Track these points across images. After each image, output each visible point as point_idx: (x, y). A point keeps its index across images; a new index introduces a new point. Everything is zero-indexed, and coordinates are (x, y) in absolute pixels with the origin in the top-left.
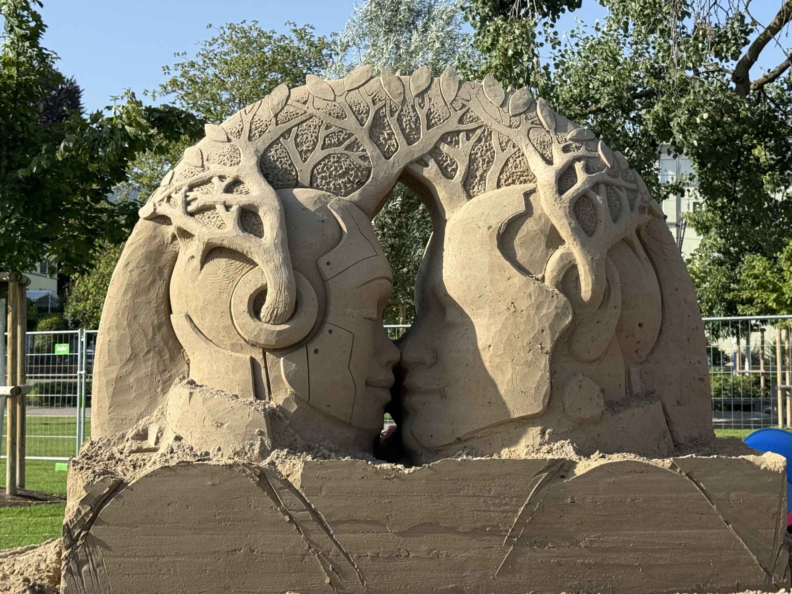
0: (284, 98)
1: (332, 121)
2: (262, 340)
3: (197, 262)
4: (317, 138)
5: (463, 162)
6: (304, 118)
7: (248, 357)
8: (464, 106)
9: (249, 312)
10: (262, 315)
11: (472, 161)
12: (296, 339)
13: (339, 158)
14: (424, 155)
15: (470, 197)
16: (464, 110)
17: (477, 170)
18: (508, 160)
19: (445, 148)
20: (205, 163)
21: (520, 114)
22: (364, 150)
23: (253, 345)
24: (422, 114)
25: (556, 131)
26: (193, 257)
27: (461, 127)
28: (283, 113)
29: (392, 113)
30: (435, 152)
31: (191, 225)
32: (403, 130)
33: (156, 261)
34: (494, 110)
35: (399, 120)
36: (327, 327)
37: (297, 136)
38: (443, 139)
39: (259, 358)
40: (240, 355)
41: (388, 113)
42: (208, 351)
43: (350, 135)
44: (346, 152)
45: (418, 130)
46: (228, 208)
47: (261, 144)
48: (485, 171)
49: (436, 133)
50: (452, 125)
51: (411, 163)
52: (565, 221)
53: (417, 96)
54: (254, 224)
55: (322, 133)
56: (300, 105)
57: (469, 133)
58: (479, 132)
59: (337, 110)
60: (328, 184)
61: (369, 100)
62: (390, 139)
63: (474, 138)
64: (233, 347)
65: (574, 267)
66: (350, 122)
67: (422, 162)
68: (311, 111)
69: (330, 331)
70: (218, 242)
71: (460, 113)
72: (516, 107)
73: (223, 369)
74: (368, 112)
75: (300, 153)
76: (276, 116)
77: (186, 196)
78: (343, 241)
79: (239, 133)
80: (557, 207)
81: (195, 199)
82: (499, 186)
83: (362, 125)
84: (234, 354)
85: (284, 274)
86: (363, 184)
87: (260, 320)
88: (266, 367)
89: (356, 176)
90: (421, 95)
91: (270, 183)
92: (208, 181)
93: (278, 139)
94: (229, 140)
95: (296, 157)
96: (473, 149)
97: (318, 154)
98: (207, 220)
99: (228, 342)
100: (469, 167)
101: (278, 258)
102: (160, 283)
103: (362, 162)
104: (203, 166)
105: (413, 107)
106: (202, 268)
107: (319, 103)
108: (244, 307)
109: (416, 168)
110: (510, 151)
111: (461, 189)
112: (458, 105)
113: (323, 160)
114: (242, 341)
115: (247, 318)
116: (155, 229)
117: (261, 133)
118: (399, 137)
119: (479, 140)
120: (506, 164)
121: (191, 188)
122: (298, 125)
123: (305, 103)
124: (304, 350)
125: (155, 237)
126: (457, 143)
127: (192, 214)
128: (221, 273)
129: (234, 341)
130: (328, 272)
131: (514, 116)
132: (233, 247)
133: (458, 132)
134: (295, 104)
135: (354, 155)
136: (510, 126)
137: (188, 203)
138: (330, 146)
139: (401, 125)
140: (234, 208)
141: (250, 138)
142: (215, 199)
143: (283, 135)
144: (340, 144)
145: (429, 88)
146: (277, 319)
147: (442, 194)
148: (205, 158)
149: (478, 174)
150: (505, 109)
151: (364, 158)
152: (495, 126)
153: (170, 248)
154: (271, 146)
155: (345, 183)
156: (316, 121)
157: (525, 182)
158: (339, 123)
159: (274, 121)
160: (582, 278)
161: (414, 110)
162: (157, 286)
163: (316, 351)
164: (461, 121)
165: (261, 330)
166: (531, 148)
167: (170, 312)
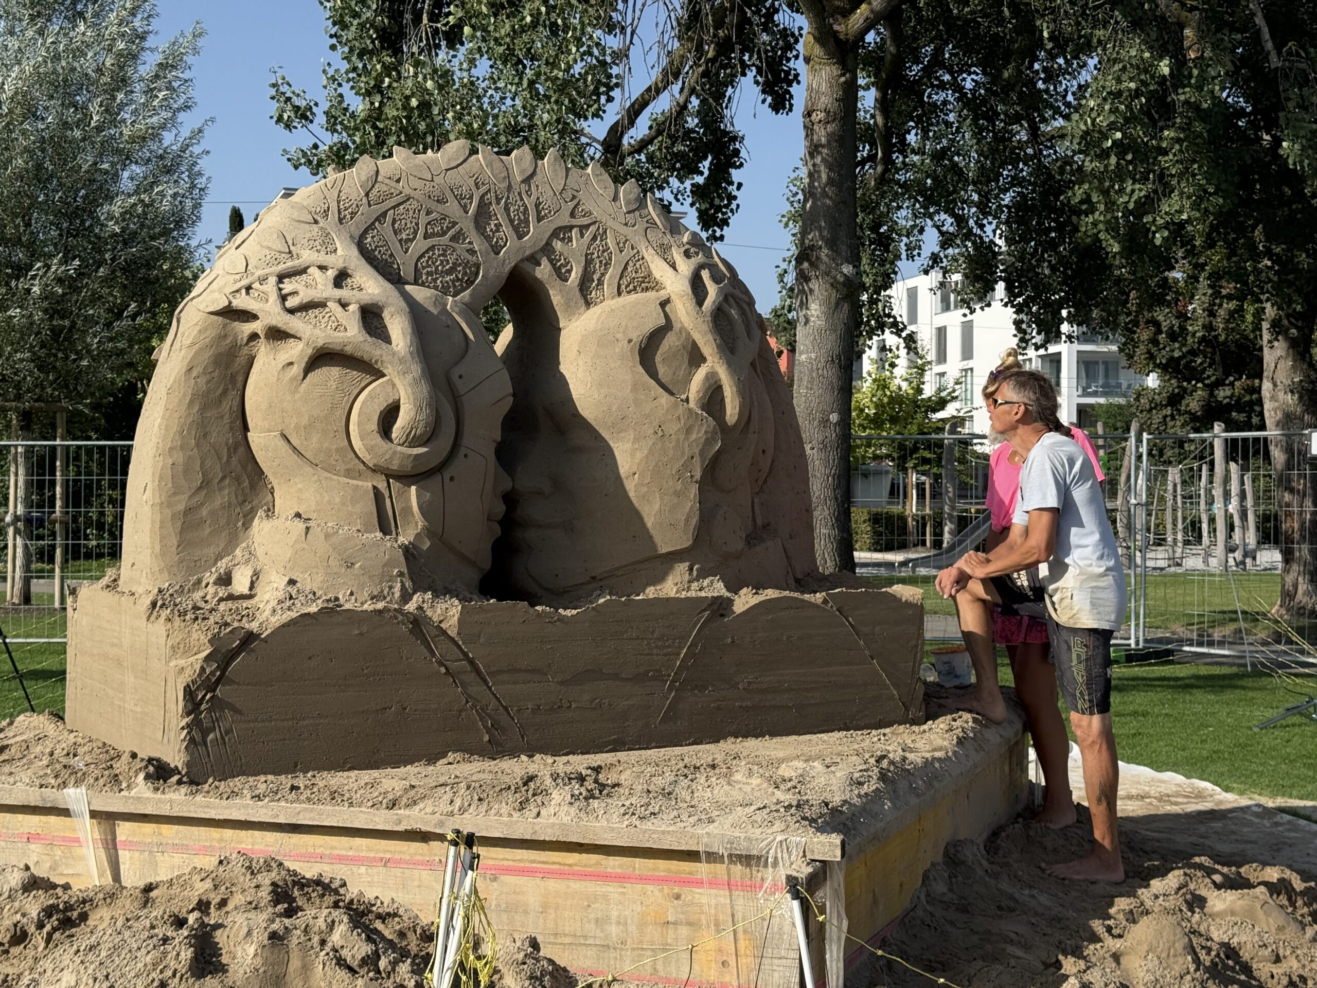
0: (373, 173)
1: (433, 205)
2: (395, 466)
3: (297, 370)
4: (417, 224)
5: (578, 263)
6: (399, 199)
7: (370, 485)
8: (574, 197)
9: (379, 432)
10: (394, 436)
11: (589, 262)
13: (445, 251)
14: (536, 252)
15: (588, 304)
16: (575, 202)
17: (594, 273)
18: (627, 263)
19: (558, 245)
20: (292, 248)
21: (634, 211)
22: (470, 243)
23: (374, 471)
24: (530, 202)
25: (672, 233)
26: (291, 364)
27: (574, 222)
28: (374, 191)
29: (498, 200)
30: (547, 249)
31: (294, 323)
32: (511, 221)
33: (227, 367)
34: (606, 203)
35: (507, 209)
36: (462, 451)
37: (394, 221)
38: (555, 234)
39: (382, 486)
40: (360, 483)
41: (494, 201)
42: (316, 478)
43: (454, 224)
44: (451, 244)
45: (527, 222)
46: (344, 305)
47: (356, 226)
48: (603, 275)
49: (548, 226)
50: (565, 220)
51: (522, 260)
52: (710, 337)
53: (523, 182)
54: (376, 328)
55: (423, 220)
56: (394, 184)
57: (583, 228)
58: (592, 229)
59: (437, 193)
60: (435, 280)
61: (471, 182)
62: (498, 231)
63: (588, 235)
64: (349, 473)
65: (719, 388)
66: (452, 208)
67: (534, 260)
68: (407, 191)
69: (466, 456)
70: (338, 348)
71: (571, 205)
72: (628, 203)
73: (338, 500)
74: (471, 197)
75: (400, 241)
76: (367, 195)
77: (280, 289)
78: (470, 351)
79: (326, 212)
80: (700, 320)
81: (294, 293)
82: (619, 294)
83: (467, 212)
84: (351, 481)
85: (424, 389)
86: (473, 282)
87: (391, 441)
88: (391, 497)
89: (465, 274)
90: (527, 180)
91: (389, 280)
92: (303, 271)
93: (373, 223)
94: (316, 222)
95: (396, 247)
96: (589, 248)
97: (419, 245)
98: (313, 321)
99: (341, 467)
100: (586, 268)
101: (416, 369)
102: (233, 394)
103: (470, 257)
104: (290, 252)
105: (520, 194)
106: (305, 377)
108: (373, 425)
109: (527, 266)
110: (628, 253)
111: (578, 294)
112: (568, 195)
113: (427, 251)
114: (361, 466)
115: (378, 440)
116: (225, 326)
117: (353, 214)
118: (507, 230)
119: (594, 238)
120: (625, 268)
121: (281, 278)
122: (394, 207)
123: (398, 181)
124: (438, 477)
125: (225, 336)
126: (570, 240)
127: (291, 311)
128: (333, 385)
129: (350, 466)
130: (461, 387)
131: (629, 212)
132: (358, 354)
133: (571, 228)
134: (387, 181)
135: (461, 247)
136: (626, 224)
137: (284, 298)
138: (433, 235)
139: (509, 215)
140: (353, 308)
141: (340, 220)
142: (324, 295)
143: (377, 219)
144: (444, 233)
145: (535, 171)
146: (413, 442)
147: (556, 299)
148: (290, 243)
149: (596, 277)
150: (618, 203)
151: (472, 252)
152: (610, 223)
153: (245, 351)
154: (366, 232)
155: (453, 281)
156: (414, 205)
157: (647, 289)
158: (440, 208)
159: (365, 200)
160: (728, 401)
161: (522, 199)
162: (230, 397)
163: (452, 479)
164: (572, 215)
165: (395, 453)
166: (650, 250)
167: (246, 428)
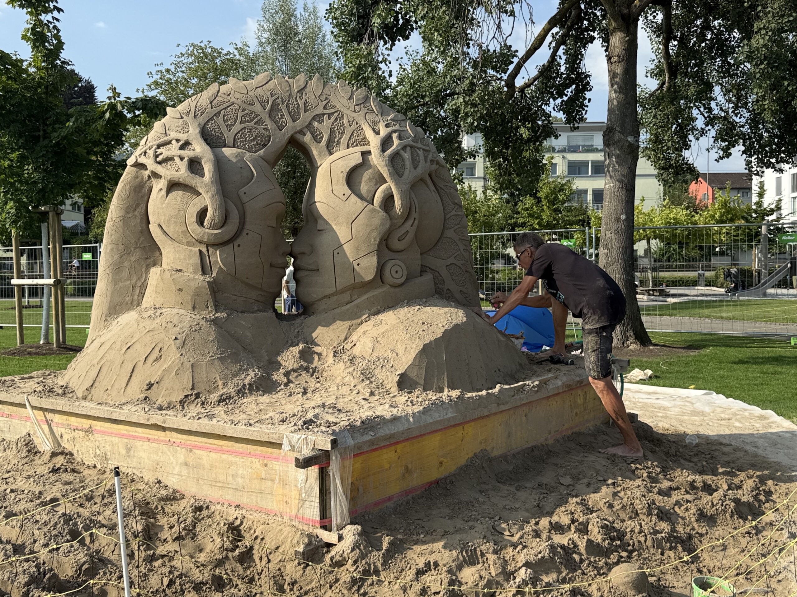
0: (216, 92)
1: (246, 106)
2: (205, 239)
3: (164, 192)
4: (237, 117)
5: (326, 133)
6: (228, 104)
7: (198, 249)
9: (197, 222)
10: (205, 224)
12: (227, 238)
13: (251, 130)
14: (303, 128)
16: (327, 101)
19: (316, 124)
20: (167, 131)
21: (360, 104)
22: (266, 125)
23: (200, 242)
24: (301, 103)
25: (382, 114)
26: (161, 189)
27: (326, 111)
28: (215, 101)
29: (283, 102)
30: (309, 126)
31: (159, 169)
32: (290, 113)
33: (140, 192)
34: (345, 101)
35: (287, 106)
36: (245, 232)
37: (224, 116)
38: (314, 118)
39: (204, 250)
40: (193, 248)
41: (280, 103)
43: (257, 115)
44: (256, 126)
45: (299, 112)
46: (182, 159)
47: (202, 120)
48: (340, 139)
49: (310, 115)
50: (320, 110)
51: (295, 133)
53: (298, 92)
54: (198, 169)
55: (240, 114)
56: (226, 96)
58: (336, 114)
59: (249, 100)
60: (244, 145)
61: (269, 94)
62: (282, 118)
63: (333, 119)
64: (188, 244)
66: (257, 107)
67: (301, 132)
68: (233, 100)
69: (247, 234)
71: (325, 103)
72: (358, 100)
73: (182, 257)
74: (268, 101)
75: (227, 126)
76: (211, 103)
77: (156, 152)
78: (253, 180)
79: (188, 113)
81: (161, 154)
83: (265, 109)
84: (188, 248)
86: (266, 145)
87: (204, 227)
88: (209, 255)
89: (262, 141)
90: (301, 91)
91: (208, 144)
92: (169, 143)
93: (213, 117)
94: (182, 118)
95: (224, 129)
96: (332, 125)
97: (238, 127)
99: (185, 241)
100: (330, 135)
101: (214, 190)
102: (143, 206)
103: (265, 132)
105: (296, 98)
106: (167, 196)
107: (238, 95)
108: (194, 219)
109: (299, 137)
111: (325, 149)
112: (323, 98)
113: (241, 130)
114: (194, 240)
115: (196, 226)
116: (137, 172)
117: (202, 113)
118: (287, 117)
119: (336, 119)
120: (352, 134)
121: (159, 147)
122: (225, 109)
123: (229, 95)
124: (232, 245)
125: (138, 177)
126: (323, 121)
129: (189, 240)
131: (357, 105)
132: (186, 183)
133: (324, 114)
134: (223, 95)
135: (261, 128)
136: (355, 111)
137: (157, 156)
138: (245, 122)
139: (288, 110)
140: (186, 159)
141: (195, 117)
142: (173, 154)
143: (215, 115)
144: (251, 121)
145: (306, 86)
147: (315, 153)
149: (336, 140)
150: (352, 101)
151: (266, 129)
152: (345, 111)
153: (148, 184)
154: (208, 121)
155: (255, 145)
156: (236, 106)
158: (250, 107)
159: (210, 106)
161: (297, 101)
162: (140, 207)
164: (325, 108)
165: (204, 233)
166: (367, 125)
167: (149, 223)
